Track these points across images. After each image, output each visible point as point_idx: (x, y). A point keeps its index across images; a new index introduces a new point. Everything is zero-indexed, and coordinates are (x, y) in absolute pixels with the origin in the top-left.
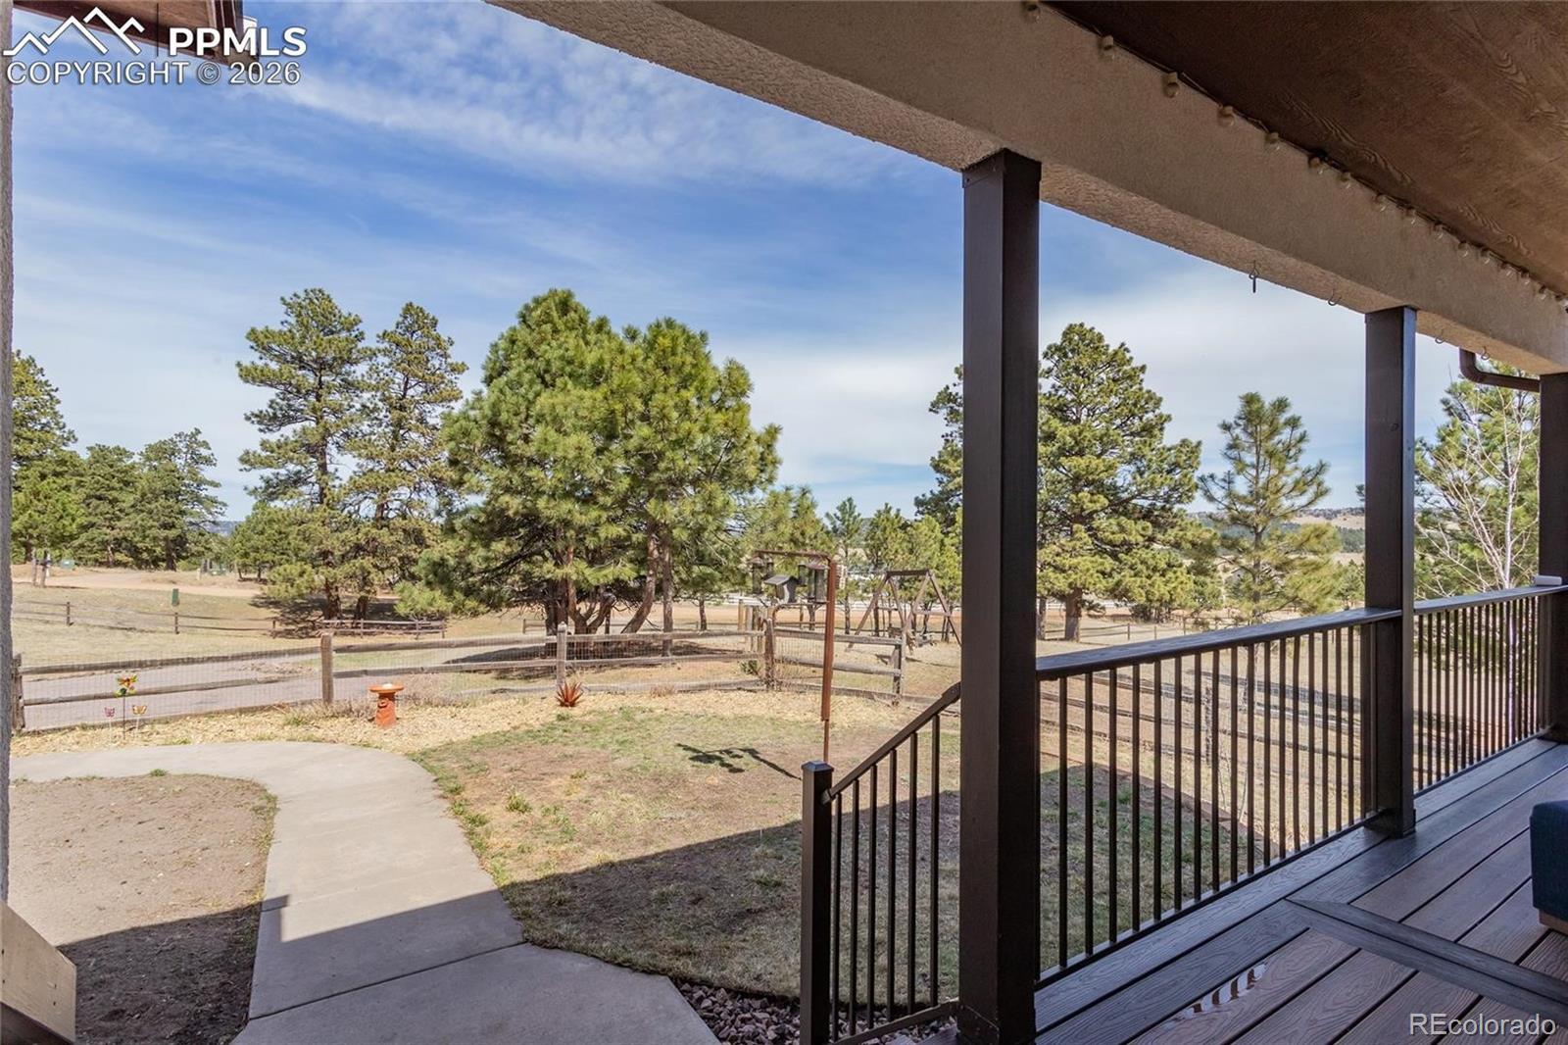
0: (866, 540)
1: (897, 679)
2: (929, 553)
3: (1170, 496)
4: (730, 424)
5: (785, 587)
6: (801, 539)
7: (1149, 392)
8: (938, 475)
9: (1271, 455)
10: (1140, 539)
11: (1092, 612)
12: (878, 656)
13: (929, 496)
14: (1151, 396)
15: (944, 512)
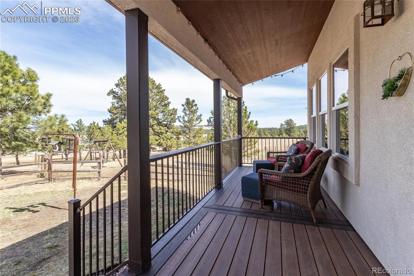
0: (87, 132)
1: (99, 172)
2: (108, 136)
3: (171, 121)
4: (29, 90)
5: (57, 145)
6: (62, 131)
7: (166, 96)
8: (110, 114)
9: (192, 112)
10: (164, 131)
11: (153, 150)
12: (92, 167)
13: (107, 120)
14: (166, 97)
15: (112, 124)
